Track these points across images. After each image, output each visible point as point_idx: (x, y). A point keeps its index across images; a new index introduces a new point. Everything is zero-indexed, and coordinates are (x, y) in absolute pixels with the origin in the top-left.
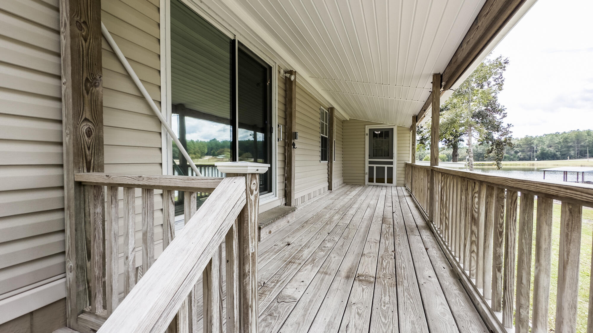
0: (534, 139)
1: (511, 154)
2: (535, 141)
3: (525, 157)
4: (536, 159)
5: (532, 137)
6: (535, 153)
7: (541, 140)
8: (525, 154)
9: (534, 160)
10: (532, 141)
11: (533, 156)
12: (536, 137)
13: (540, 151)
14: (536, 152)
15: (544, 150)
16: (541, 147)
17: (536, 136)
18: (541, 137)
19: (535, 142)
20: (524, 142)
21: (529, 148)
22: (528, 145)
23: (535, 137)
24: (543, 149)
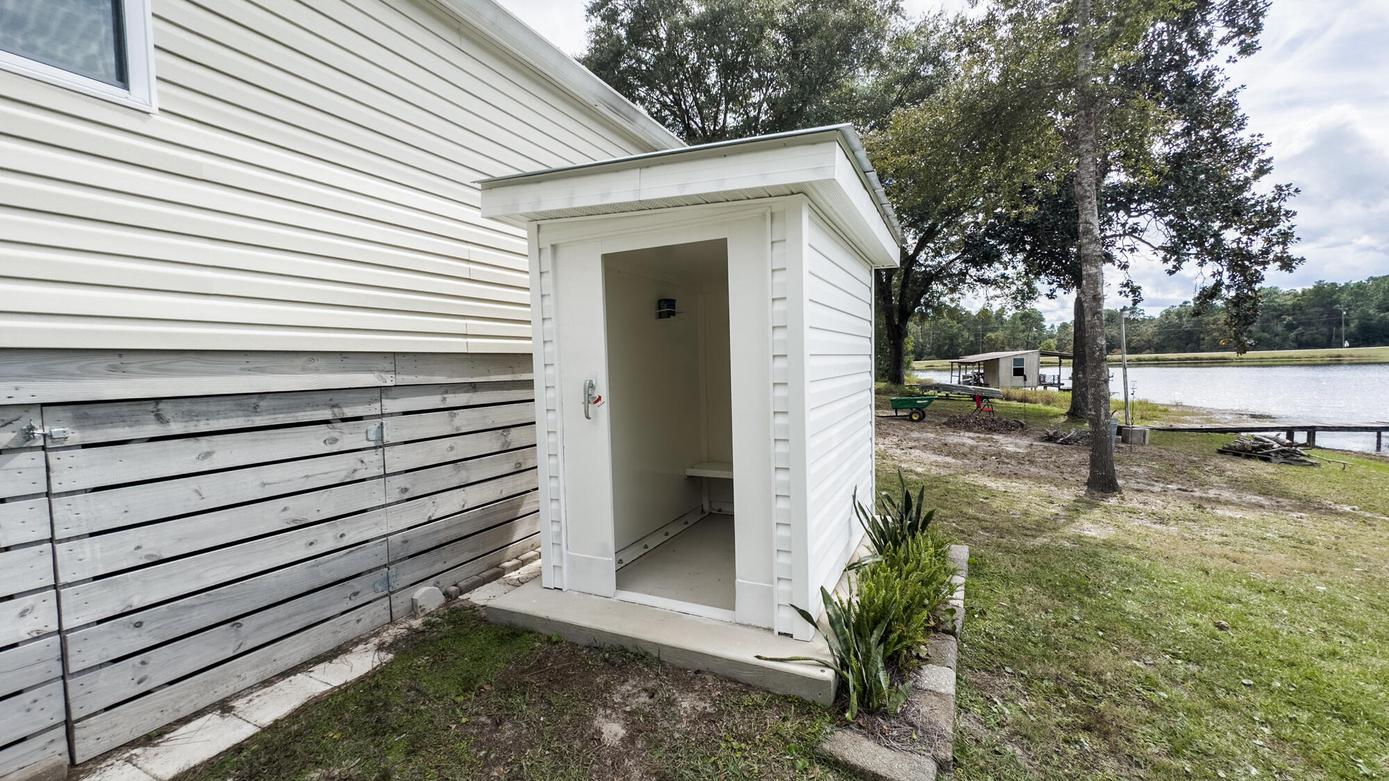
0: (1342, 289)
1: (1273, 332)
2: (1345, 295)
3: (1314, 339)
4: (1347, 344)
5: (1334, 284)
6: (1343, 329)
7: (1359, 291)
8: (1315, 331)
9: (1341, 346)
10: (1335, 297)
11: (1339, 336)
12: (1347, 284)
13: (1356, 321)
14: (1347, 324)
15: (1369, 320)
16: (1361, 311)
17: (1347, 281)
18: (1359, 285)
19: (1345, 297)
20: (1311, 299)
21: (1326, 316)
22: (1323, 306)
23: (1343, 284)
24: (1365, 317)
